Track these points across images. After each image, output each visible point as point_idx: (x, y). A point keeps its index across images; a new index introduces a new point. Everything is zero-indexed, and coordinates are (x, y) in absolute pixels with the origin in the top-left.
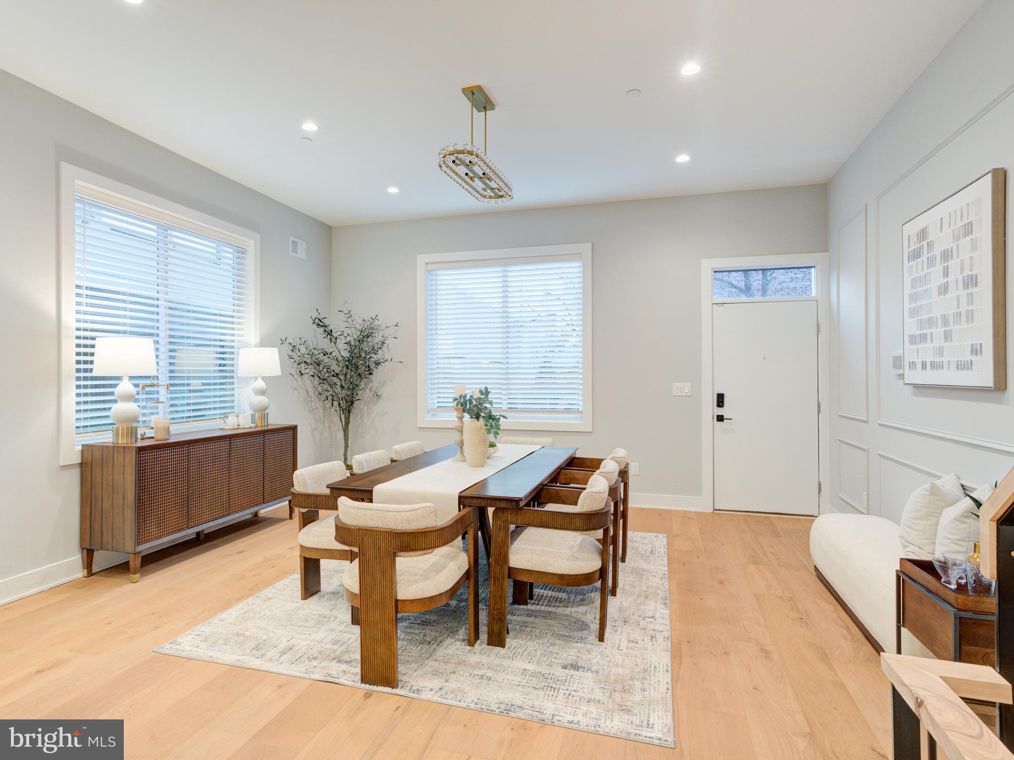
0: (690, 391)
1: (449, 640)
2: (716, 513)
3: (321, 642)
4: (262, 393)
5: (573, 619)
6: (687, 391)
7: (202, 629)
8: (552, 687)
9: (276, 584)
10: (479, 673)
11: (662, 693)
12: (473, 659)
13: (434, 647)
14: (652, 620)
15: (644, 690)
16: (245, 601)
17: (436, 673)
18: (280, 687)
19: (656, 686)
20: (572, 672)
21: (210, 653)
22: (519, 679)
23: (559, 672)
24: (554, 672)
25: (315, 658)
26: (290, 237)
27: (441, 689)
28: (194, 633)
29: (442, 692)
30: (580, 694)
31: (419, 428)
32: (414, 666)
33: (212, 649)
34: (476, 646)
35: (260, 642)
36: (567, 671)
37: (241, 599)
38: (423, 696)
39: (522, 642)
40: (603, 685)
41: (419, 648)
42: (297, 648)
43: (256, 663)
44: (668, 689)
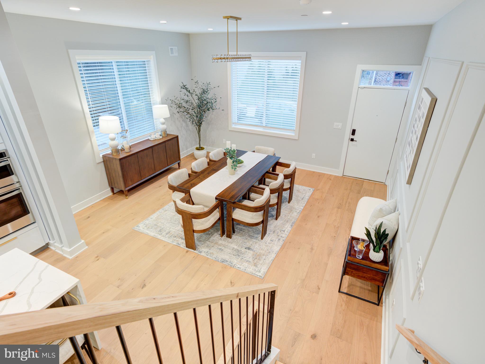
0: (341, 127)
1: (216, 234)
2: (343, 177)
3: (178, 230)
4: (163, 124)
5: (258, 229)
6: (340, 127)
7: (146, 222)
8: (239, 255)
9: (169, 204)
10: (220, 248)
11: (270, 261)
12: (220, 242)
13: (210, 236)
14: (283, 232)
15: (265, 259)
16: (159, 211)
17: (208, 246)
18: (164, 246)
19: (269, 258)
20: (247, 250)
21: (147, 231)
22: (231, 251)
23: (243, 250)
24: (242, 250)
25: (175, 237)
26: (169, 47)
27: (207, 252)
28: (143, 223)
29: (207, 253)
30: (246, 258)
31: (230, 130)
32: (202, 243)
33: (148, 230)
34: (223, 237)
35: (161, 228)
36: (246, 250)
37: (158, 209)
38: (202, 254)
39: (237, 237)
40: (253, 257)
41: (206, 236)
42: (171, 232)
43: (159, 237)
44: (272, 260)
